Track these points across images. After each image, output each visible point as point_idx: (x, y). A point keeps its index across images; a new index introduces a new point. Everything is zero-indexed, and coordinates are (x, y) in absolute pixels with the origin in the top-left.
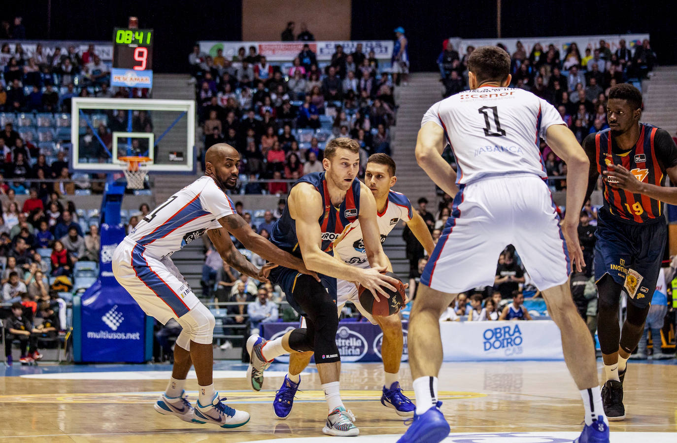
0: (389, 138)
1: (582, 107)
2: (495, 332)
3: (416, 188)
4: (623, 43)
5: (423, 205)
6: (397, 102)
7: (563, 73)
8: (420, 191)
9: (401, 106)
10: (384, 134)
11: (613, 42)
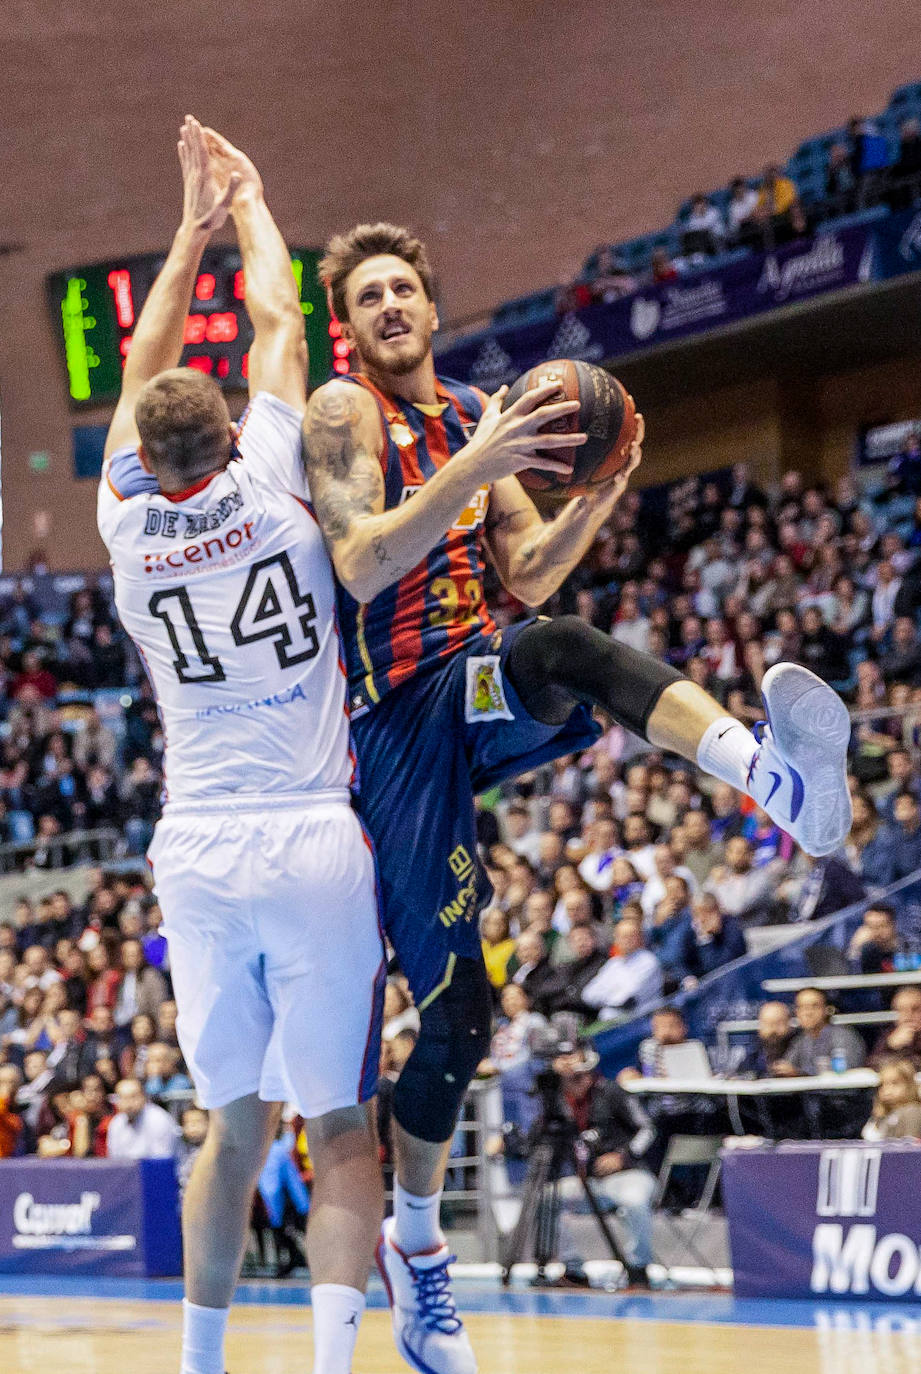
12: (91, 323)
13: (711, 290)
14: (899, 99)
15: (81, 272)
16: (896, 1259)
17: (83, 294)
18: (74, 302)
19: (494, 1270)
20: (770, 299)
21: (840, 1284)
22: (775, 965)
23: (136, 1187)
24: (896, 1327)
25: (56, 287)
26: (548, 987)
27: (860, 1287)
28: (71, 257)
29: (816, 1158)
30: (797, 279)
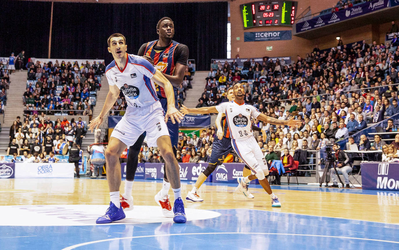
0: (6, 94)
1: (79, 84)
2: (42, 167)
3: (16, 113)
4: (95, 62)
5: (18, 119)
6: (10, 80)
7: (73, 72)
8: (17, 114)
9: (12, 82)
10: (4, 92)
11: (91, 62)
12: (247, 14)
13: (360, 8)
15: (246, 5)
16: (392, 183)
17: (246, 9)
18: (244, 10)
19: (319, 184)
20: (371, 10)
21: (381, 187)
22: (370, 130)
24: (391, 195)
25: (241, 7)
26: (329, 134)
27: (385, 188)
28: (244, 2)
29: (377, 165)
30: (376, 6)
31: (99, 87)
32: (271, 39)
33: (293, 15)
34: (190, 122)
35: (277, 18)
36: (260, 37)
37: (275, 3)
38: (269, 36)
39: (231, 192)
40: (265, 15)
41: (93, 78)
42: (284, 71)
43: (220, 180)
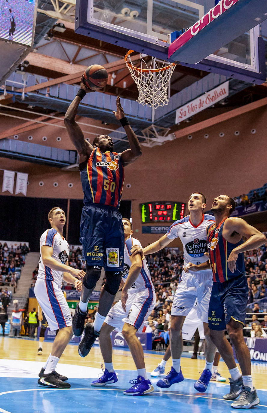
11: (18, 244)
12: (145, 211)
14: (265, 185)
15: (144, 204)
16: (257, 355)
17: (145, 207)
18: (143, 208)
20: (245, 213)
23: (146, 337)
24: (256, 365)
25: (141, 206)
27: (252, 359)
28: (143, 202)
29: (246, 339)
30: (249, 210)
31: (23, 264)
32: (164, 232)
33: (182, 214)
34: (95, 296)
35: (169, 216)
36: (155, 231)
37: (168, 203)
38: (162, 230)
39: (126, 355)
40: (160, 213)
41: (19, 257)
42: (173, 259)
43: (118, 345)
